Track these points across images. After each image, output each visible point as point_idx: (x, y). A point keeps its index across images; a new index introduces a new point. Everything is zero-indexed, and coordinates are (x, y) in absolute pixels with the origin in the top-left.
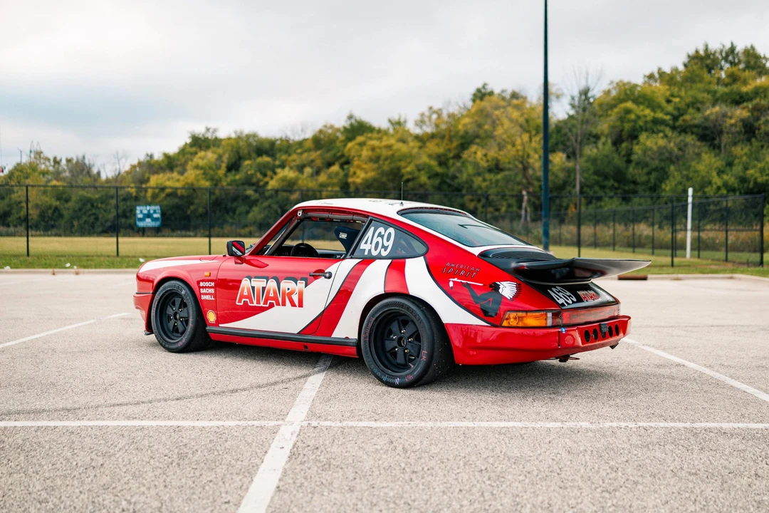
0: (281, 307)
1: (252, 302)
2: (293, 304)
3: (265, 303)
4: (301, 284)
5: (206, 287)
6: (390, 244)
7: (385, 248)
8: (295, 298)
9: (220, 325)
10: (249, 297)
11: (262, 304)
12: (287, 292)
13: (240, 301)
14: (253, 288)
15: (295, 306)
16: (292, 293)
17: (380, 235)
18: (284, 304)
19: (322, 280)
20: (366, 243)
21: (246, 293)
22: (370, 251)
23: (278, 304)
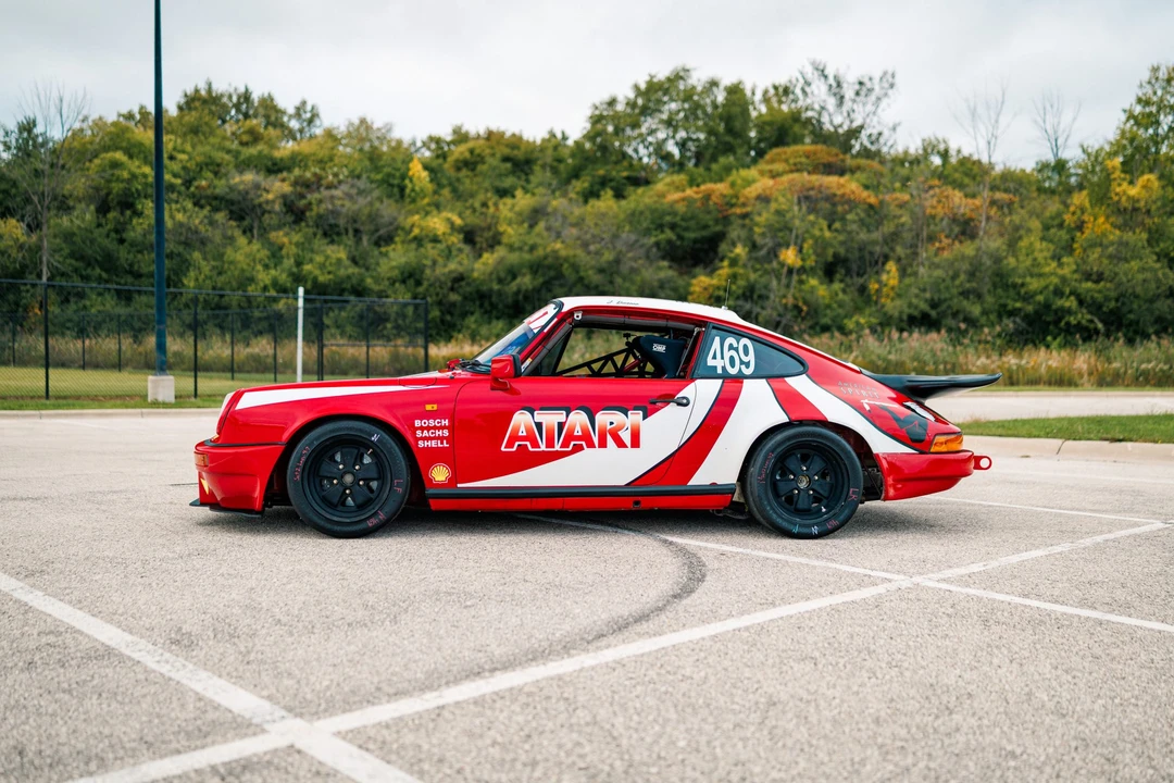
0: (597, 451)
1: (535, 444)
2: (620, 444)
3: (565, 444)
4: (635, 417)
5: (428, 428)
6: (751, 358)
7: (747, 365)
8: (626, 436)
9: (459, 485)
10: (531, 438)
11: (557, 447)
12: (609, 427)
13: (509, 445)
14: (539, 425)
15: (625, 446)
16: (620, 428)
17: (731, 347)
18: (603, 444)
19: (672, 408)
20: (714, 357)
21: (522, 432)
22: (724, 368)
23: (591, 445)
